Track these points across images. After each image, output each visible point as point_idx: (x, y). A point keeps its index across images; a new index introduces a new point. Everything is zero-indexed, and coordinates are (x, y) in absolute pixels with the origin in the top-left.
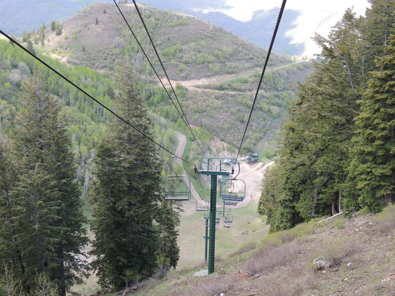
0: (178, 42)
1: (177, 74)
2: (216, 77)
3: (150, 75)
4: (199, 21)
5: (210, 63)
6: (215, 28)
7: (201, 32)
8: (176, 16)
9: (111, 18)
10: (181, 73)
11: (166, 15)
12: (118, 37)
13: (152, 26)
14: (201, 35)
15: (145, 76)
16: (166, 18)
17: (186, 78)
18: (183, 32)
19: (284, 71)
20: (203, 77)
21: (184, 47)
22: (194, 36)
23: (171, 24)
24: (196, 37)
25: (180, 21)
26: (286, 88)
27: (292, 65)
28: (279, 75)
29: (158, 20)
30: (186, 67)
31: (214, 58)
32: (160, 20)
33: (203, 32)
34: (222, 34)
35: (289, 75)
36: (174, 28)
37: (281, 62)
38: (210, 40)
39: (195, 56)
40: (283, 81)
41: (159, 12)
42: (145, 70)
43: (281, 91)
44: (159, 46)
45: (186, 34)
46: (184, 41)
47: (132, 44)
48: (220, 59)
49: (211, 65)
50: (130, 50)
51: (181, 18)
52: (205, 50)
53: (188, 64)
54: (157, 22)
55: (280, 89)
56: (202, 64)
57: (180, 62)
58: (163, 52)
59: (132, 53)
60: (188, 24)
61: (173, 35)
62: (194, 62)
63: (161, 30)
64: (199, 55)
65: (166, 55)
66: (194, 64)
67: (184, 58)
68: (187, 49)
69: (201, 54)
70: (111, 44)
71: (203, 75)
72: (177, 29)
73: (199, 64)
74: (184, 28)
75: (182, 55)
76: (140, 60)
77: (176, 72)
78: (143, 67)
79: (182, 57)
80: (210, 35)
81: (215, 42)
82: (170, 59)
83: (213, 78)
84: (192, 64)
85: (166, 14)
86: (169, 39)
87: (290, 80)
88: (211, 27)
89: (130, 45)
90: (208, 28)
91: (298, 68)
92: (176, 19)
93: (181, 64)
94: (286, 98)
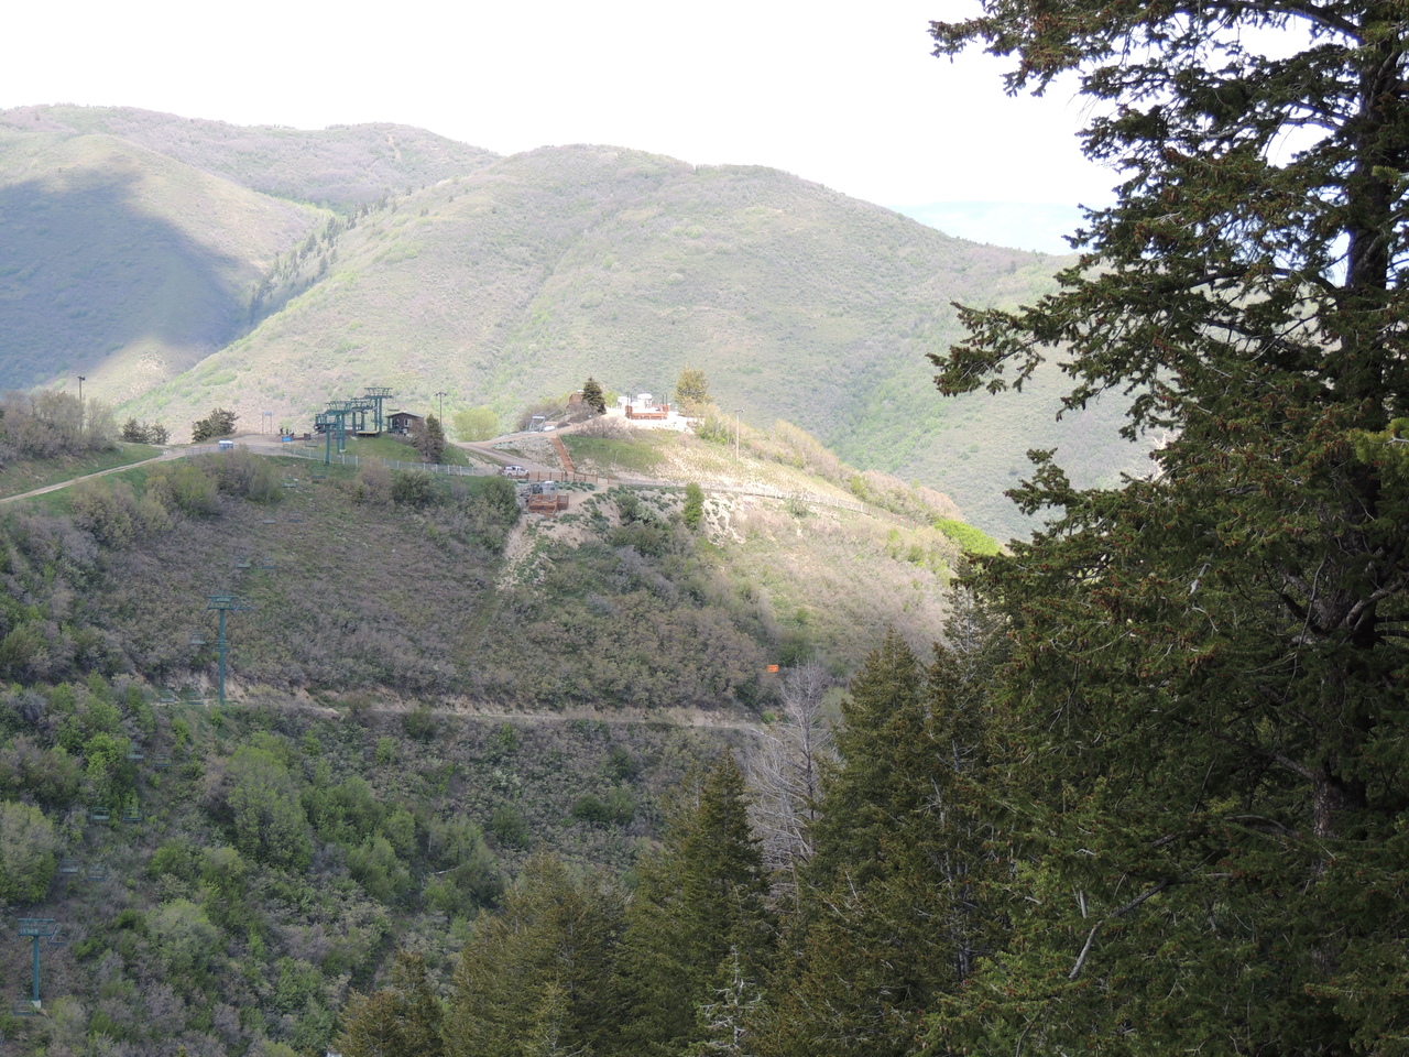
19: (66, 521)
26: (93, 652)
27: (128, 476)
28: (25, 550)
35: (105, 555)
37: (36, 453)
40: (62, 596)
43: (54, 681)
55: (41, 660)
87: (121, 595)
91: (177, 498)
94: (100, 738)
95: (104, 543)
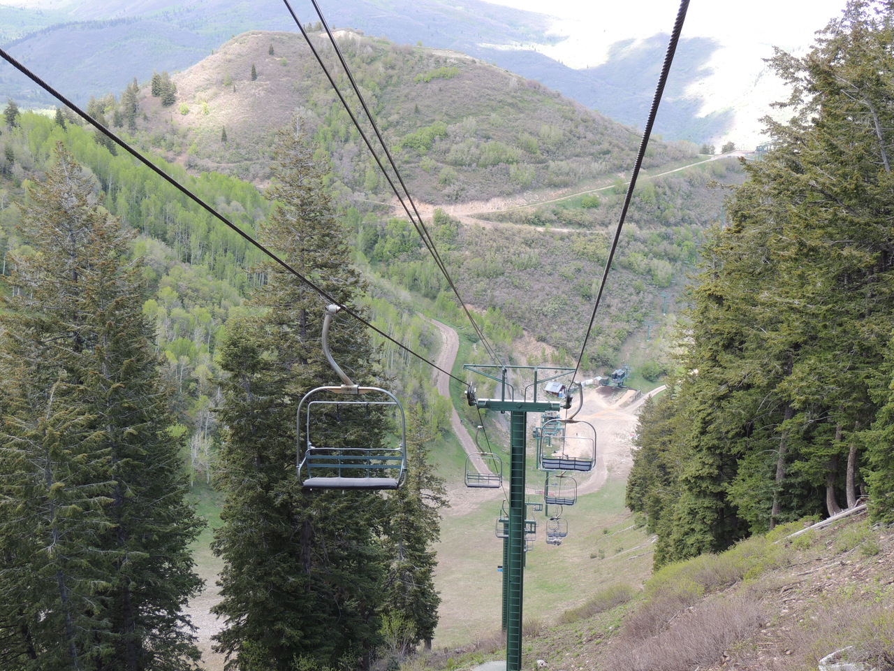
0: (437, 117)
1: (435, 188)
2: (525, 194)
3: (376, 193)
4: (485, 69)
5: (512, 163)
6: (522, 84)
7: (489, 92)
8: (433, 59)
9: (285, 65)
10: (444, 188)
11: (409, 57)
12: (302, 108)
13: (378, 81)
14: (489, 99)
15: (363, 194)
16: (410, 63)
17: (457, 198)
18: (449, 94)
19: (682, 179)
20: (495, 196)
21: (451, 128)
22: (476, 103)
23: (422, 75)
24: (479, 105)
25: (442, 69)
26: (687, 218)
27: (700, 166)
28: (670, 188)
29: (393, 68)
30: (456, 173)
31: (520, 152)
32: (397, 67)
33: (496, 93)
34: (538, 97)
35: (692, 189)
36: (429, 85)
37: (676, 159)
38: (511, 110)
39: (477, 147)
40: (679, 201)
41: (395, 50)
42: (364, 181)
43: (676, 225)
44: (395, 126)
45: (455, 98)
46: (452, 113)
47: (334, 123)
48: (534, 153)
49: (513, 168)
50: (329, 136)
51: (445, 62)
52: (500, 134)
53: (461, 165)
54: (391, 72)
55: (672, 220)
56: (494, 165)
57: (442, 162)
58: (404, 140)
59: (334, 144)
60: (459, 77)
61: (427, 102)
62: (474, 161)
63: (399, 91)
64: (486, 145)
65: (411, 147)
66: (474, 165)
67: (452, 152)
68: (458, 131)
69: (491, 142)
70: (287, 124)
71: (497, 191)
72: (435, 86)
73: (485, 166)
74: (451, 84)
75: (447, 146)
76: (352, 159)
77: (435, 185)
78: (358, 174)
79: (447, 151)
80: (510, 101)
81: (522, 115)
82: (419, 156)
83: (518, 196)
84: (470, 165)
85: (411, 53)
86: (417, 111)
87: (696, 201)
88: (513, 82)
89: (329, 125)
90: (507, 84)
91: (714, 172)
92: (433, 65)
93: (444, 165)
94: (686, 242)
95: (692, 186)
